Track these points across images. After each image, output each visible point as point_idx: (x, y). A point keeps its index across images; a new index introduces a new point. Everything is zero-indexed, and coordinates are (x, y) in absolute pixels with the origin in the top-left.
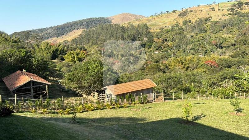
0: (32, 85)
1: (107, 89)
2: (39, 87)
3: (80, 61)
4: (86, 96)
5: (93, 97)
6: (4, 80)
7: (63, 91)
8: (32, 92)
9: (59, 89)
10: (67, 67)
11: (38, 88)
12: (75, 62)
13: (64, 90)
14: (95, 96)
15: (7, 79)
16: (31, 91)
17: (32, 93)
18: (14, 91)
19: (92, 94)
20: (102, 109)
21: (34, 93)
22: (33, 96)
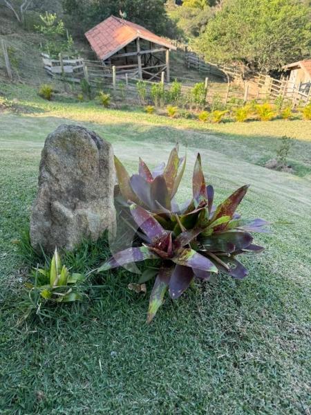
0: (139, 49)
1: (300, 68)
2: (150, 54)
3: (211, 6)
4: (242, 83)
5: (260, 86)
6: (87, 35)
7: (192, 68)
8: (140, 64)
9: (182, 62)
10: (187, 18)
11: (148, 57)
12: (202, 8)
13: (193, 66)
14: (264, 83)
15: (93, 35)
16: (137, 63)
17: (140, 67)
18: (107, 60)
19: (258, 79)
20: (291, 120)
21: (142, 67)
22: (141, 73)
